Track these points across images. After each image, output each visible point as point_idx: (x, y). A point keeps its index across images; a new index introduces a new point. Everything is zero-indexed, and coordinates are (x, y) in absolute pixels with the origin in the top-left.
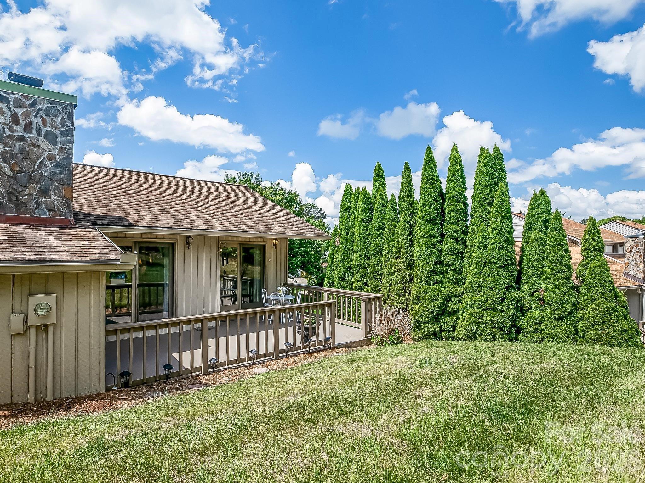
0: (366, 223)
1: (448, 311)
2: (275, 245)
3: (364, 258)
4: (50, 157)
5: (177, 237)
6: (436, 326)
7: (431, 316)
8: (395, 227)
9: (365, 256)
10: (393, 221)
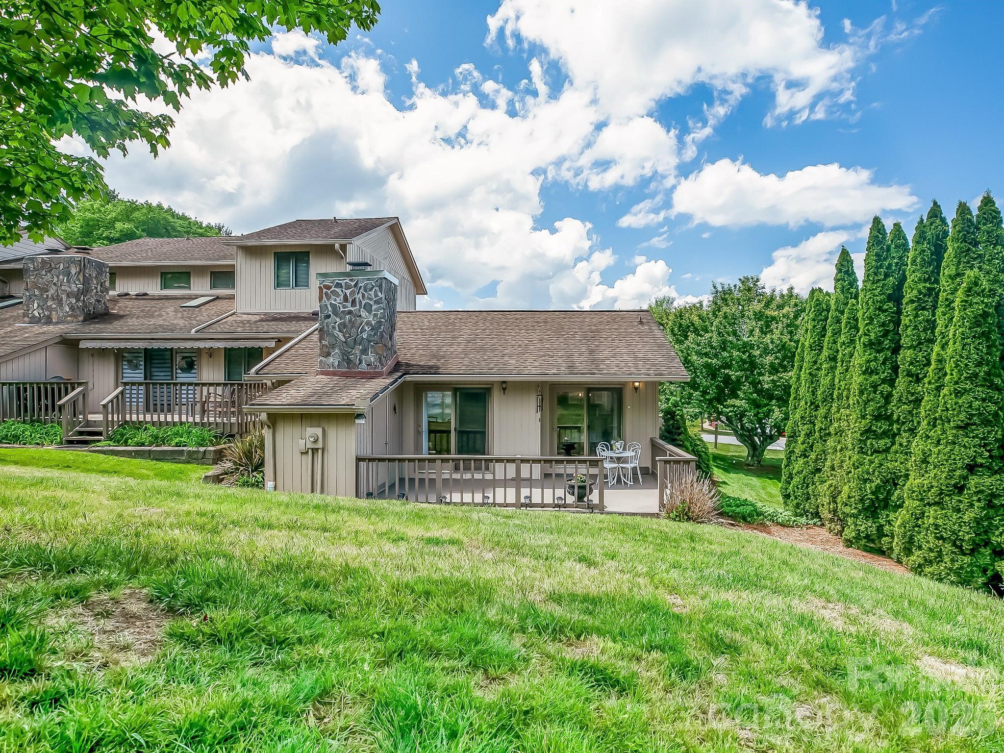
0: (815, 350)
1: (893, 501)
2: (636, 389)
3: (810, 406)
4: (368, 323)
5: (492, 383)
6: (870, 524)
7: (860, 506)
8: (851, 356)
9: (812, 403)
10: (848, 346)
